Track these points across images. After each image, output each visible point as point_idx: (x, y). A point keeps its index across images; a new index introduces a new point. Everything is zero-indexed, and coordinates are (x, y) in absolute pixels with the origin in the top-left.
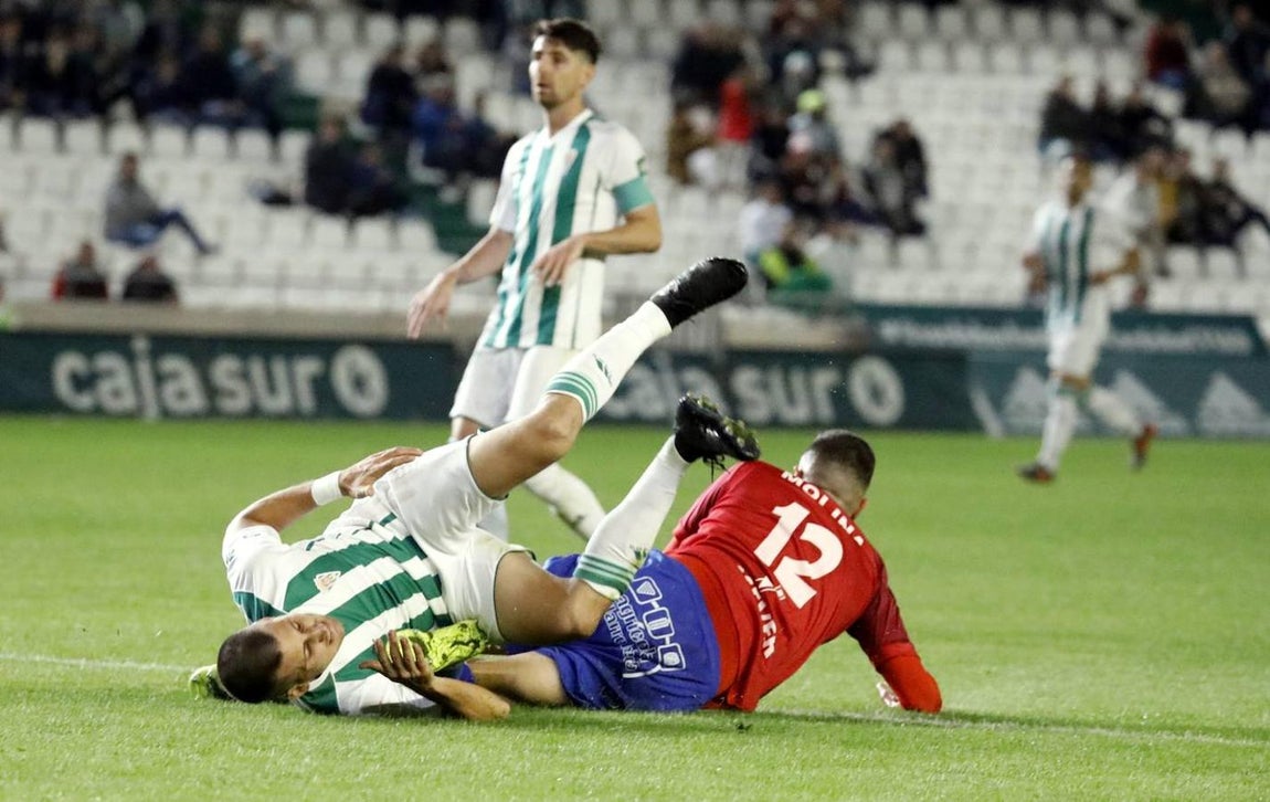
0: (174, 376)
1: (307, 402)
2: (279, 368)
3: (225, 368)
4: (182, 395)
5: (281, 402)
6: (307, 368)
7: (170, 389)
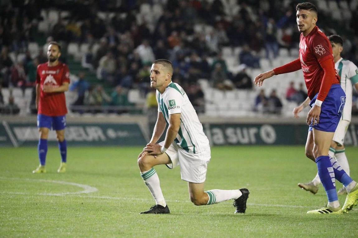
0: (216, 134)
1: (253, 140)
2: (245, 131)
3: (230, 131)
4: (218, 139)
5: (246, 140)
6: (253, 131)
7: (215, 137)
